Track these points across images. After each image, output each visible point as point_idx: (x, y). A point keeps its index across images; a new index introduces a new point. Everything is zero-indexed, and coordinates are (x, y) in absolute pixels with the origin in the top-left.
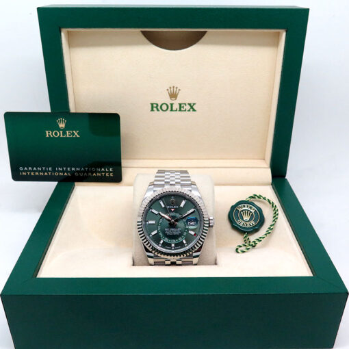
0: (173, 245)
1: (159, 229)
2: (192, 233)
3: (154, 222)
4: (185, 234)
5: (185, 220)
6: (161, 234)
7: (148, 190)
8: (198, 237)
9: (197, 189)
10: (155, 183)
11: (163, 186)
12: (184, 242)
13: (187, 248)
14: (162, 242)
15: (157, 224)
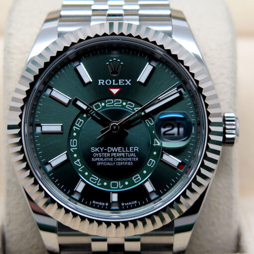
0: (114, 197)
1: (74, 147)
2: (174, 161)
3: (57, 128)
4: (152, 163)
5: (151, 123)
6: (78, 163)
7: (42, 35)
8: (192, 173)
9: (188, 33)
10: (63, 13)
11: (86, 19)
12: (149, 187)
13: (158, 205)
14: (80, 187)
15: (68, 132)
